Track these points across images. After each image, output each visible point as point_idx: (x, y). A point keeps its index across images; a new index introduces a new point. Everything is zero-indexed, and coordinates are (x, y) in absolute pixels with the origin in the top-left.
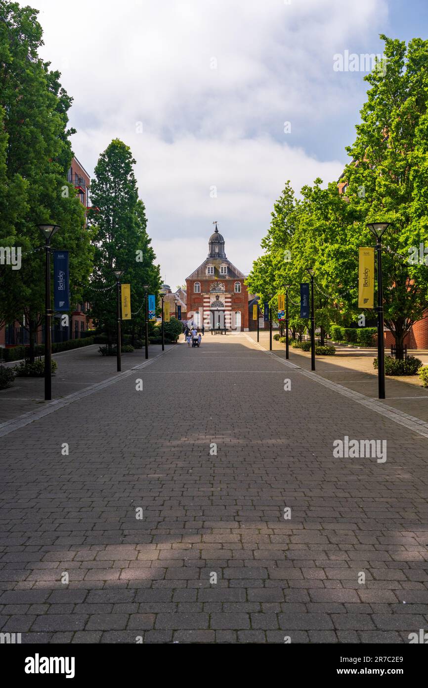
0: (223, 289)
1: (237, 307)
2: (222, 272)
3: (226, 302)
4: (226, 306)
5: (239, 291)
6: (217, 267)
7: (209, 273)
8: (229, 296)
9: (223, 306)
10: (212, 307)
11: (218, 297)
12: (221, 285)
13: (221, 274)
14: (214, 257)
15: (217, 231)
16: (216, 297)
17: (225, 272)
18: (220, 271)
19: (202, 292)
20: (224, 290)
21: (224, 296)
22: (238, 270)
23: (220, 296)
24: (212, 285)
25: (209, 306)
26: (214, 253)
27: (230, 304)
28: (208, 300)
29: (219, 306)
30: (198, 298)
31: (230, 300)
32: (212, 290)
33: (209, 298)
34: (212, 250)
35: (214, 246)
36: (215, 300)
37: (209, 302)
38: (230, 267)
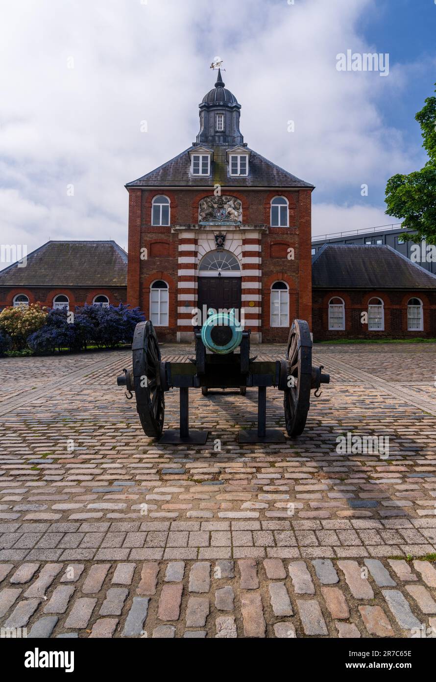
0: (237, 215)
1: (278, 268)
2: (235, 171)
3: (245, 254)
4: (246, 266)
5: (284, 222)
6: (219, 160)
7: (196, 171)
8: (255, 236)
9: (236, 268)
10: (204, 268)
11: (221, 240)
12: (231, 203)
13: (231, 174)
14: (214, 140)
15: (220, 84)
16: (217, 238)
17: (243, 172)
18: (230, 168)
19: (174, 223)
20: (241, 219)
21: (237, 236)
22: (277, 167)
23: (229, 236)
24: (205, 206)
25: (194, 266)
26: (212, 132)
27: (256, 260)
28: (191, 247)
29: (225, 267)
30: (161, 242)
31: (256, 248)
32: (205, 219)
33: (195, 242)
34: (207, 124)
35: (212, 114)
36: (213, 246)
37: (195, 254)
38: (257, 161)
